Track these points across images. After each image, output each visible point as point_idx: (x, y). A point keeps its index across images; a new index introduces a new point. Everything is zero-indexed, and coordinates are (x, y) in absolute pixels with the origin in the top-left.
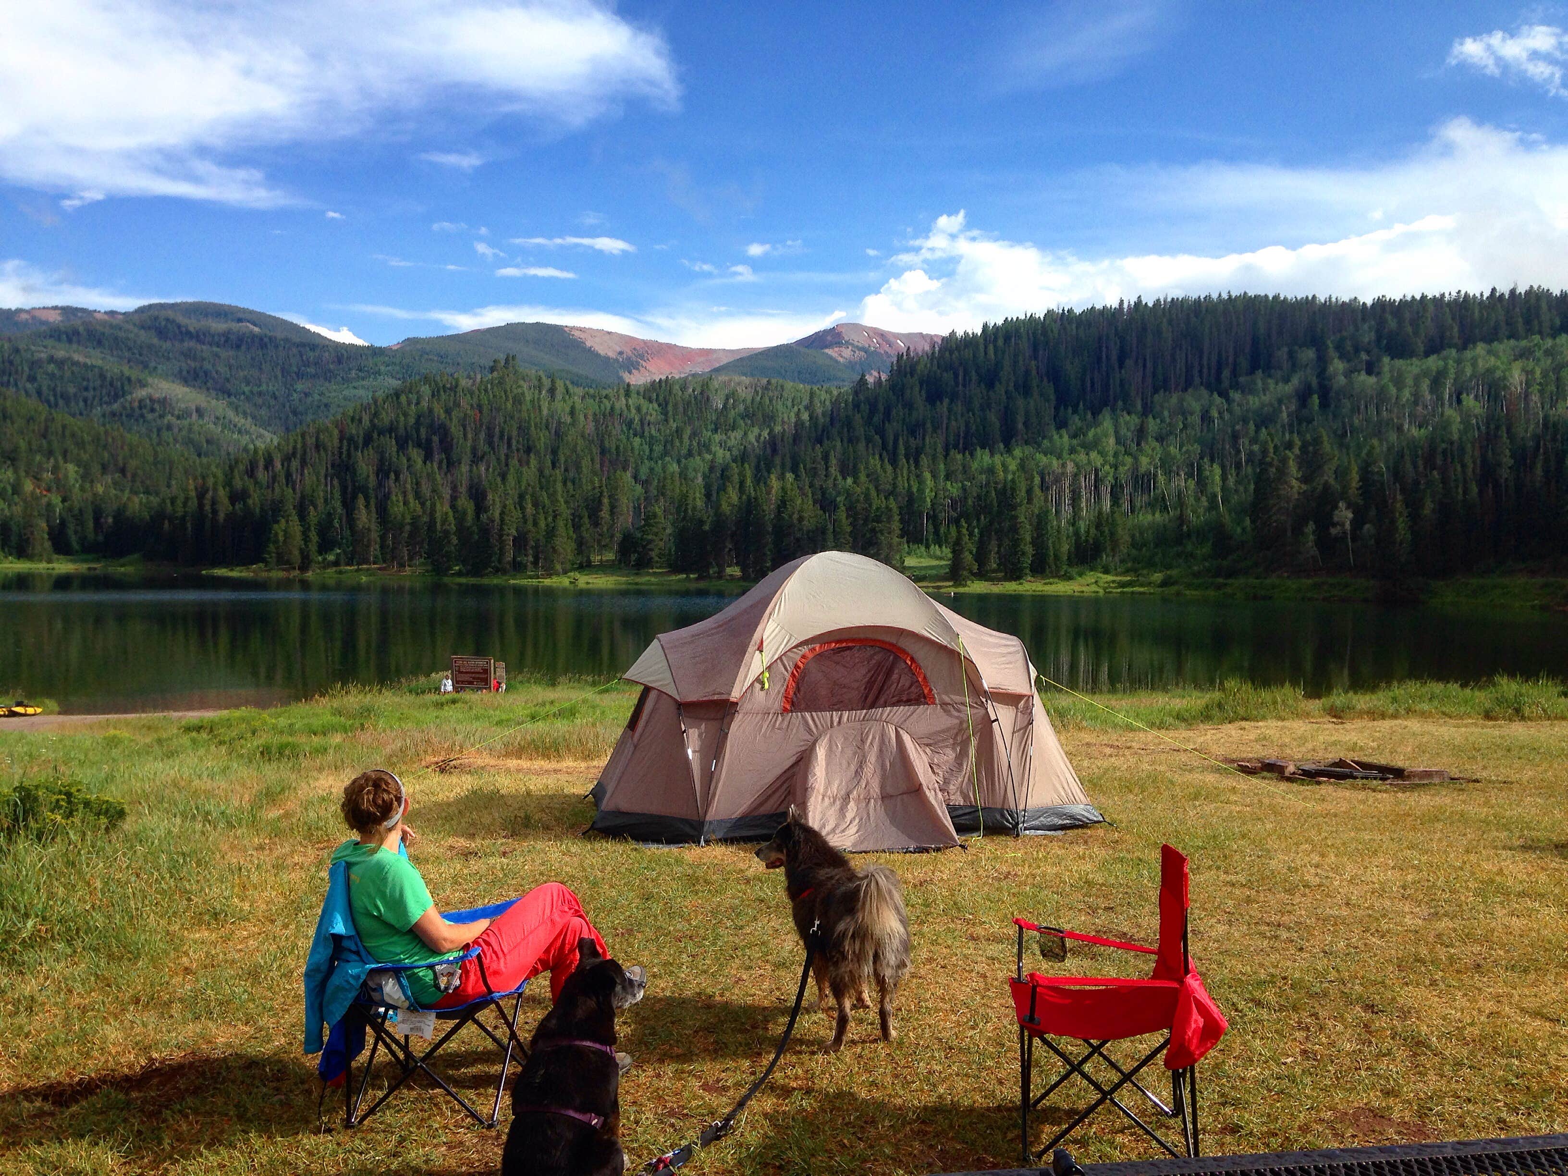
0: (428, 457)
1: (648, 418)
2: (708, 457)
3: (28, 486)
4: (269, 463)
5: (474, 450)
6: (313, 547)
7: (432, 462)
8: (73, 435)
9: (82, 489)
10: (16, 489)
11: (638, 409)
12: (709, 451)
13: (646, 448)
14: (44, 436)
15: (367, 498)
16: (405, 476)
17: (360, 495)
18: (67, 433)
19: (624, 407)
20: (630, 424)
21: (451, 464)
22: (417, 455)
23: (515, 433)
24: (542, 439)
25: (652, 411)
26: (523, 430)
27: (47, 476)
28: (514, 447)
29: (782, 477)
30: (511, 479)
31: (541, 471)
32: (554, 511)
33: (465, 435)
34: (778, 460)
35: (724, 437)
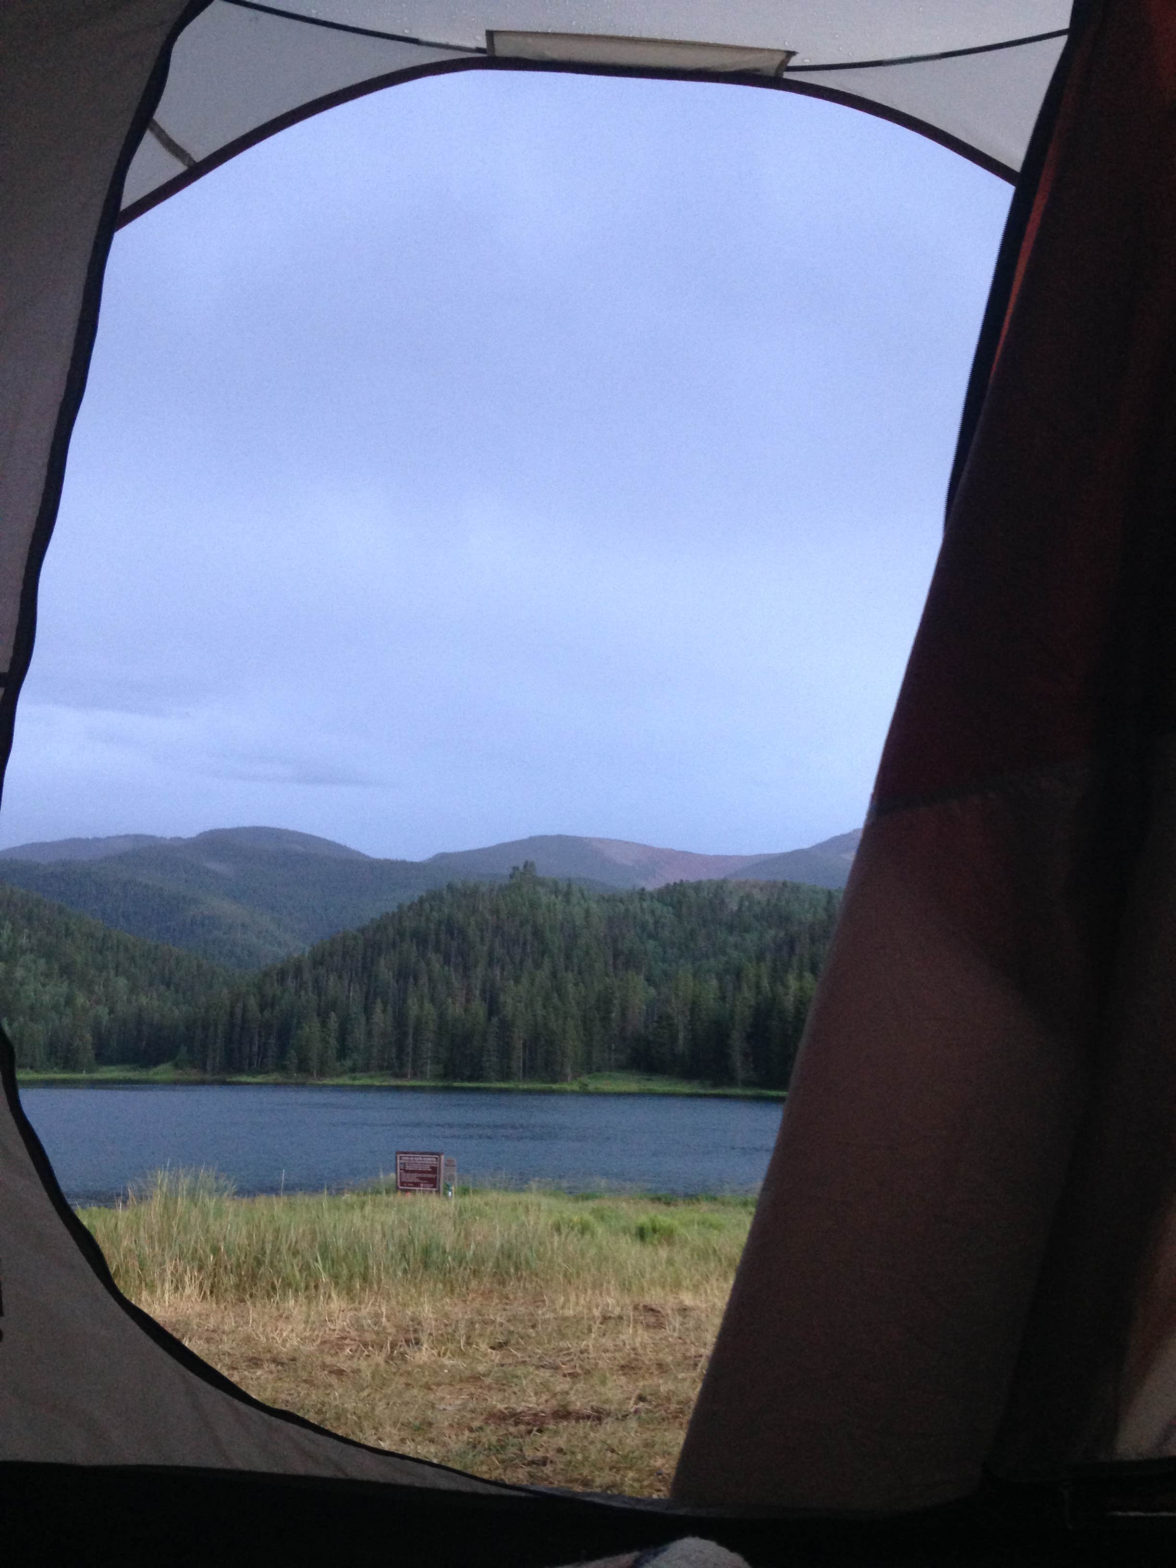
0: (447, 960)
1: (663, 920)
2: (724, 959)
3: (81, 1000)
4: (298, 971)
5: (491, 953)
6: (332, 1053)
7: (449, 966)
8: (126, 949)
9: (129, 1001)
10: (70, 1001)
11: (653, 912)
12: (724, 953)
13: (660, 950)
14: (101, 952)
15: (385, 1003)
16: (424, 980)
17: (379, 1000)
18: (121, 947)
19: (639, 911)
20: (644, 927)
21: (466, 970)
22: (436, 960)
23: (529, 937)
24: (556, 941)
25: (667, 913)
26: (537, 933)
27: (99, 989)
28: (529, 950)
29: (800, 977)
30: (525, 981)
31: (554, 974)
32: (565, 1013)
33: (482, 939)
34: (795, 960)
35: (739, 939)
